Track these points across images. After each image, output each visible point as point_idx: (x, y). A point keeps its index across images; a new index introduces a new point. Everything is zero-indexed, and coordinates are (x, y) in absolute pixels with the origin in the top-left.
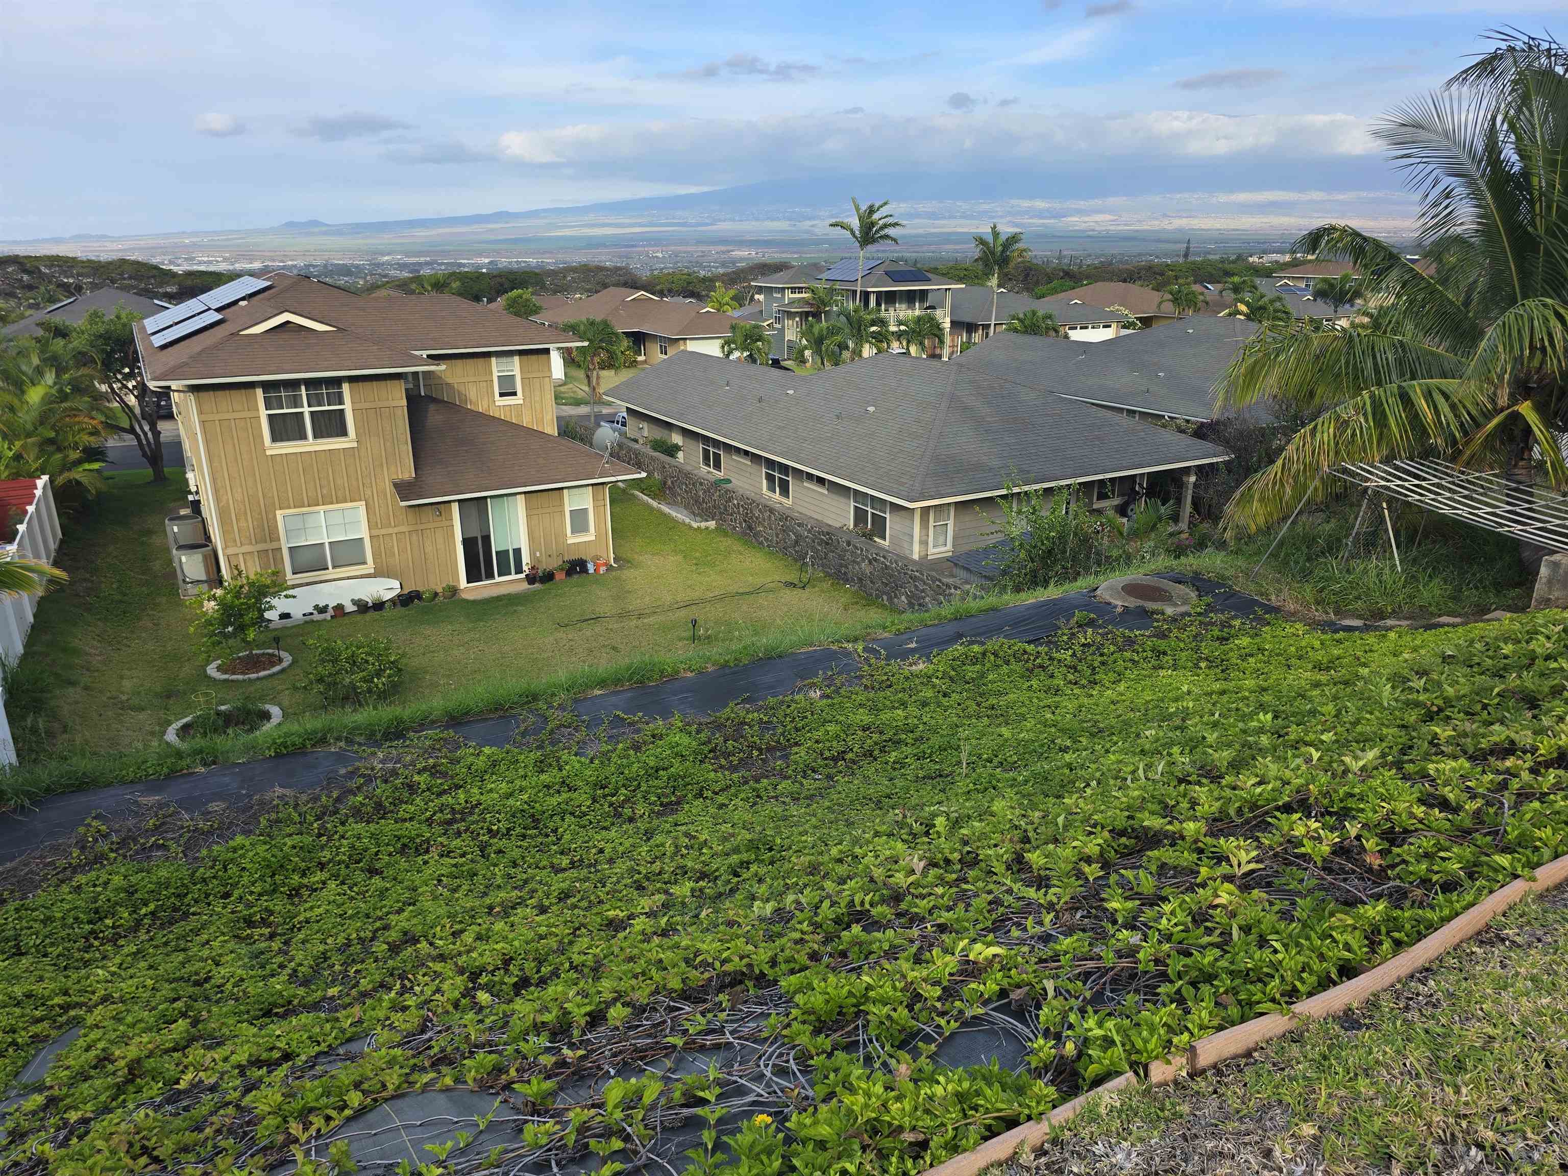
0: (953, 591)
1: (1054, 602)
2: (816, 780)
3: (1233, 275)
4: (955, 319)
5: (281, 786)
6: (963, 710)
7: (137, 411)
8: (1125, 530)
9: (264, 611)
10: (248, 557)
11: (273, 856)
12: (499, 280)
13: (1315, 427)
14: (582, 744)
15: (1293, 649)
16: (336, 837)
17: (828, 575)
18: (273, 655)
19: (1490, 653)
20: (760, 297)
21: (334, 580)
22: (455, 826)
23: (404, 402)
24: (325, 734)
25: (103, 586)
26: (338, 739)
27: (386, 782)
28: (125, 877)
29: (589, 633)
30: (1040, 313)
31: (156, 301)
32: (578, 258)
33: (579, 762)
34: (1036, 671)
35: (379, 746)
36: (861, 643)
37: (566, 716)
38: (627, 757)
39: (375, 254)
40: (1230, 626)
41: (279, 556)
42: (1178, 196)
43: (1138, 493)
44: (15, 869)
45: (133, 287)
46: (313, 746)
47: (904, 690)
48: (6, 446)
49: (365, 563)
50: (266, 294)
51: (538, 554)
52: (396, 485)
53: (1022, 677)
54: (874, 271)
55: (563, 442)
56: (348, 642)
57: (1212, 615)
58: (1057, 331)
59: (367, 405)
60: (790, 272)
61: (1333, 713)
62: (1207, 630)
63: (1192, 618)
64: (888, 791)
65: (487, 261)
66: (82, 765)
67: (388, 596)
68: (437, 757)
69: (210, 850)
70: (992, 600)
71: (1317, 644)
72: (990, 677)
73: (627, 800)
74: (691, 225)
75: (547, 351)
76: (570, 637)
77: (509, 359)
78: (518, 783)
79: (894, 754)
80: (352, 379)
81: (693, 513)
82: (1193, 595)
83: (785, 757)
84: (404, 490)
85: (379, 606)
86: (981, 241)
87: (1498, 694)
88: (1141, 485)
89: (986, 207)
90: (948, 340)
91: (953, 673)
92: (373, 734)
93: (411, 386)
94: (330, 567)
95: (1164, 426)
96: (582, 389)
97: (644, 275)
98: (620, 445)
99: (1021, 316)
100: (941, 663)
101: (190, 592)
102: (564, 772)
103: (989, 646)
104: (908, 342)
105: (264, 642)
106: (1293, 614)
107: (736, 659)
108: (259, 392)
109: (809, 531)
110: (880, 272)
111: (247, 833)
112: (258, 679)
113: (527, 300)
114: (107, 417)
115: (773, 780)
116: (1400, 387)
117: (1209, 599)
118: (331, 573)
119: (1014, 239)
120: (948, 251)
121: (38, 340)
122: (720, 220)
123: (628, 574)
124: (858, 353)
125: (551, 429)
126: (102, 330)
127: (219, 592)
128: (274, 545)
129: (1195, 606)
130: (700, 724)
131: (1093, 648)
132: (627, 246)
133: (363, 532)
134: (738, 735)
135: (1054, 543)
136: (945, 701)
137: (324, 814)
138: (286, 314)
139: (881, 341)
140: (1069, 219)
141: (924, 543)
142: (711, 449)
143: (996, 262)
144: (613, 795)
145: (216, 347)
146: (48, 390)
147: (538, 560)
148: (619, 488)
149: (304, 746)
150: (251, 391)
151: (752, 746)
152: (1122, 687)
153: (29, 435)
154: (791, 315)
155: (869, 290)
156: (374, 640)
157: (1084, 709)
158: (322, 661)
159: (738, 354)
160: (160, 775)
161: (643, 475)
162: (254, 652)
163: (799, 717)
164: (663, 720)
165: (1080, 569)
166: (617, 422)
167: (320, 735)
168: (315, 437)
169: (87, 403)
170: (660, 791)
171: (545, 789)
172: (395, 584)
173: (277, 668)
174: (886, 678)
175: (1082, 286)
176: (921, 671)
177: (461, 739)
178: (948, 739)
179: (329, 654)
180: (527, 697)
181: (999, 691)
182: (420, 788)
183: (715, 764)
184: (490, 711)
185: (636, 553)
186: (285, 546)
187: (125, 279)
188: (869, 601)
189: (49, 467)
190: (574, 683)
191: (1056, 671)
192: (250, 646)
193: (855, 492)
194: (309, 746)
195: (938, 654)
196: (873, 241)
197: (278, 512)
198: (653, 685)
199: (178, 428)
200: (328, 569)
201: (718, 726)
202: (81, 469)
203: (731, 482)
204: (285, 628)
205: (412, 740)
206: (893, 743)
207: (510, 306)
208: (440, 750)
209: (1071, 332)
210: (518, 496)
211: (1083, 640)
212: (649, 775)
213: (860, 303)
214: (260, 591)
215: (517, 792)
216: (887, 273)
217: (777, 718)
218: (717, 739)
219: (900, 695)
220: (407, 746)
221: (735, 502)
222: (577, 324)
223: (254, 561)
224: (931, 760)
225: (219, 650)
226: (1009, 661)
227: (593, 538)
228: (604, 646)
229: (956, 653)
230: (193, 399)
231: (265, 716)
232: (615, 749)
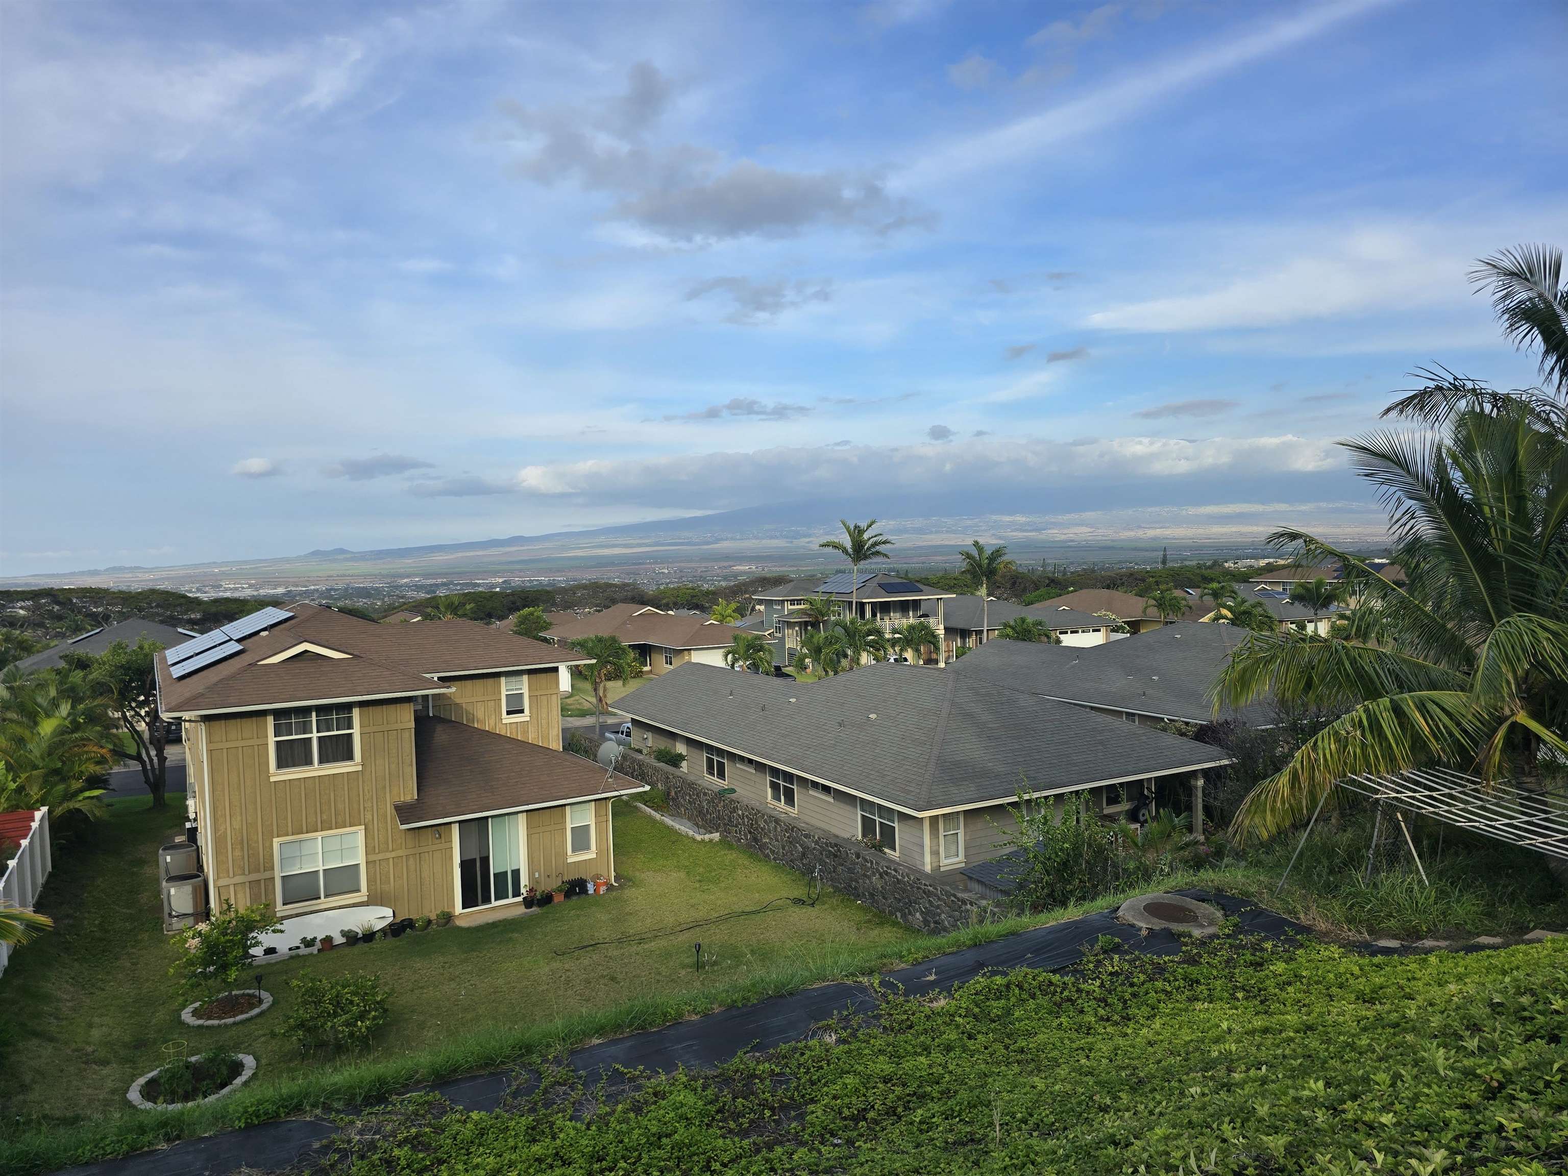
0: (969, 906)
1: (1076, 925)
2: (835, 1146)
3: (1212, 580)
4: (948, 625)
5: (248, 1166)
6: (991, 1055)
7: (146, 736)
8: (1139, 840)
9: (250, 947)
10: (239, 889)
12: (511, 598)
13: (1316, 743)
14: (578, 1105)
15: (1331, 976)
17: (837, 890)
18: (253, 996)
19: (1540, 1007)
20: (762, 608)
21: (326, 910)
23: (412, 725)
24: (300, 1100)
25: (86, 922)
26: (314, 1106)
27: (362, 1157)
29: (586, 962)
30: (1030, 620)
31: (180, 630)
32: (587, 576)
33: (574, 1128)
34: (1064, 1005)
35: (358, 1113)
36: (877, 975)
37: (560, 1072)
38: (626, 1121)
39: (393, 576)
40: (1263, 950)
41: (270, 887)
42: (1149, 510)
43: (1147, 797)
45: (158, 614)
46: (287, 1114)
47: (926, 1031)
48: (10, 778)
49: (358, 890)
50: (287, 624)
51: (537, 875)
52: (397, 808)
53: (1050, 1013)
54: (868, 584)
55: (567, 757)
56: (333, 981)
57: (1241, 937)
58: (1048, 637)
59: (375, 729)
60: (789, 586)
61: (1388, 1082)
62: (1238, 954)
63: (1222, 941)
64: (916, 1164)
65: (501, 580)
66: (36, 1141)
67: (379, 925)
68: (420, 1126)
70: (1011, 922)
71: (1356, 970)
72: (1017, 1014)
74: (694, 545)
75: (556, 669)
76: (567, 966)
77: (518, 678)
78: (507, 1156)
79: (920, 1112)
80: (362, 704)
81: (697, 825)
82: (1219, 914)
83: (801, 1117)
84: (405, 812)
85: (369, 936)
86: (969, 556)
87: (1559, 1070)
88: (1149, 789)
89: (969, 522)
90: (943, 646)
91: (977, 1010)
92: (353, 1097)
93: (420, 707)
94: (322, 897)
95: (1164, 730)
96: (588, 700)
97: (650, 589)
98: (624, 757)
99: (1012, 623)
100: (962, 999)
101: (175, 926)
102: (558, 1142)
103: (1012, 977)
104: (904, 649)
105: (245, 981)
106: (1326, 934)
107: (744, 998)
108: (270, 720)
109: (817, 843)
110: (873, 584)
112: (235, 1024)
113: (538, 617)
114: (115, 745)
115: (789, 1146)
116: (1392, 701)
117: (1235, 919)
118: (324, 902)
119: (998, 553)
120: (937, 561)
121: (58, 672)
122: (722, 539)
123: (629, 893)
124: (856, 661)
125: (557, 745)
126: (124, 661)
127: (203, 927)
128: (267, 875)
129: (1223, 927)
130: (706, 1078)
131: (1122, 977)
132: (635, 564)
133: (360, 858)
134: (748, 1092)
135: (1068, 854)
136: (970, 1044)
138: (305, 643)
139: (878, 650)
140: (1049, 531)
141: (935, 853)
142: (715, 758)
143: (984, 574)
145: (232, 677)
146: (61, 722)
147: (537, 882)
148: (623, 800)
149: (278, 1115)
150: (262, 718)
151: (764, 1104)
152: (1157, 1024)
153: (35, 767)
154: (790, 625)
155: (864, 601)
156: (362, 977)
157: (1119, 1052)
158: (305, 1003)
159: (741, 663)
160: (119, 1154)
161: (647, 788)
162: (234, 993)
163: (814, 1067)
164: (666, 1074)
165: (1098, 885)
166: (622, 733)
167: (295, 1101)
168: (321, 762)
169: (98, 732)
170: (662, 1163)
171: (537, 1163)
172: (388, 912)
173: (256, 1011)
174: (905, 1017)
175: (1068, 593)
176: (943, 1008)
177: (447, 1103)
178: (977, 1092)
179: (313, 994)
180: (520, 1049)
181: (1027, 1030)
182: (399, 1165)
183: (723, 1128)
184: (480, 1067)
185: (638, 870)
186: (278, 875)
187: (152, 608)
188: (882, 918)
189: (50, 798)
190: (571, 1031)
191: (1086, 1005)
192: (228, 986)
193: (862, 800)
194: (283, 1115)
195: (960, 988)
196: (866, 557)
197: (275, 840)
198: (655, 1032)
199: (185, 753)
200: (320, 898)
201: (725, 1081)
202: (80, 798)
203: (735, 791)
204: (269, 964)
205: (394, 1105)
206: (918, 1098)
207: (521, 623)
208: (423, 1116)
209: (1062, 637)
210: (520, 815)
211: (1110, 968)
212: (651, 1144)
213: (856, 614)
214: (248, 926)
215: (506, 1167)
216: (880, 585)
217: (790, 1068)
218: (725, 1096)
219: (922, 1038)
220: (389, 1112)
221: (740, 812)
222: (586, 641)
223: (245, 893)
224: (960, 1120)
225: (197, 992)
226: (1035, 994)
227: (594, 856)
228: (603, 977)
229: (977, 986)
230: (203, 728)
231: (237, 1068)
232: (614, 1111)
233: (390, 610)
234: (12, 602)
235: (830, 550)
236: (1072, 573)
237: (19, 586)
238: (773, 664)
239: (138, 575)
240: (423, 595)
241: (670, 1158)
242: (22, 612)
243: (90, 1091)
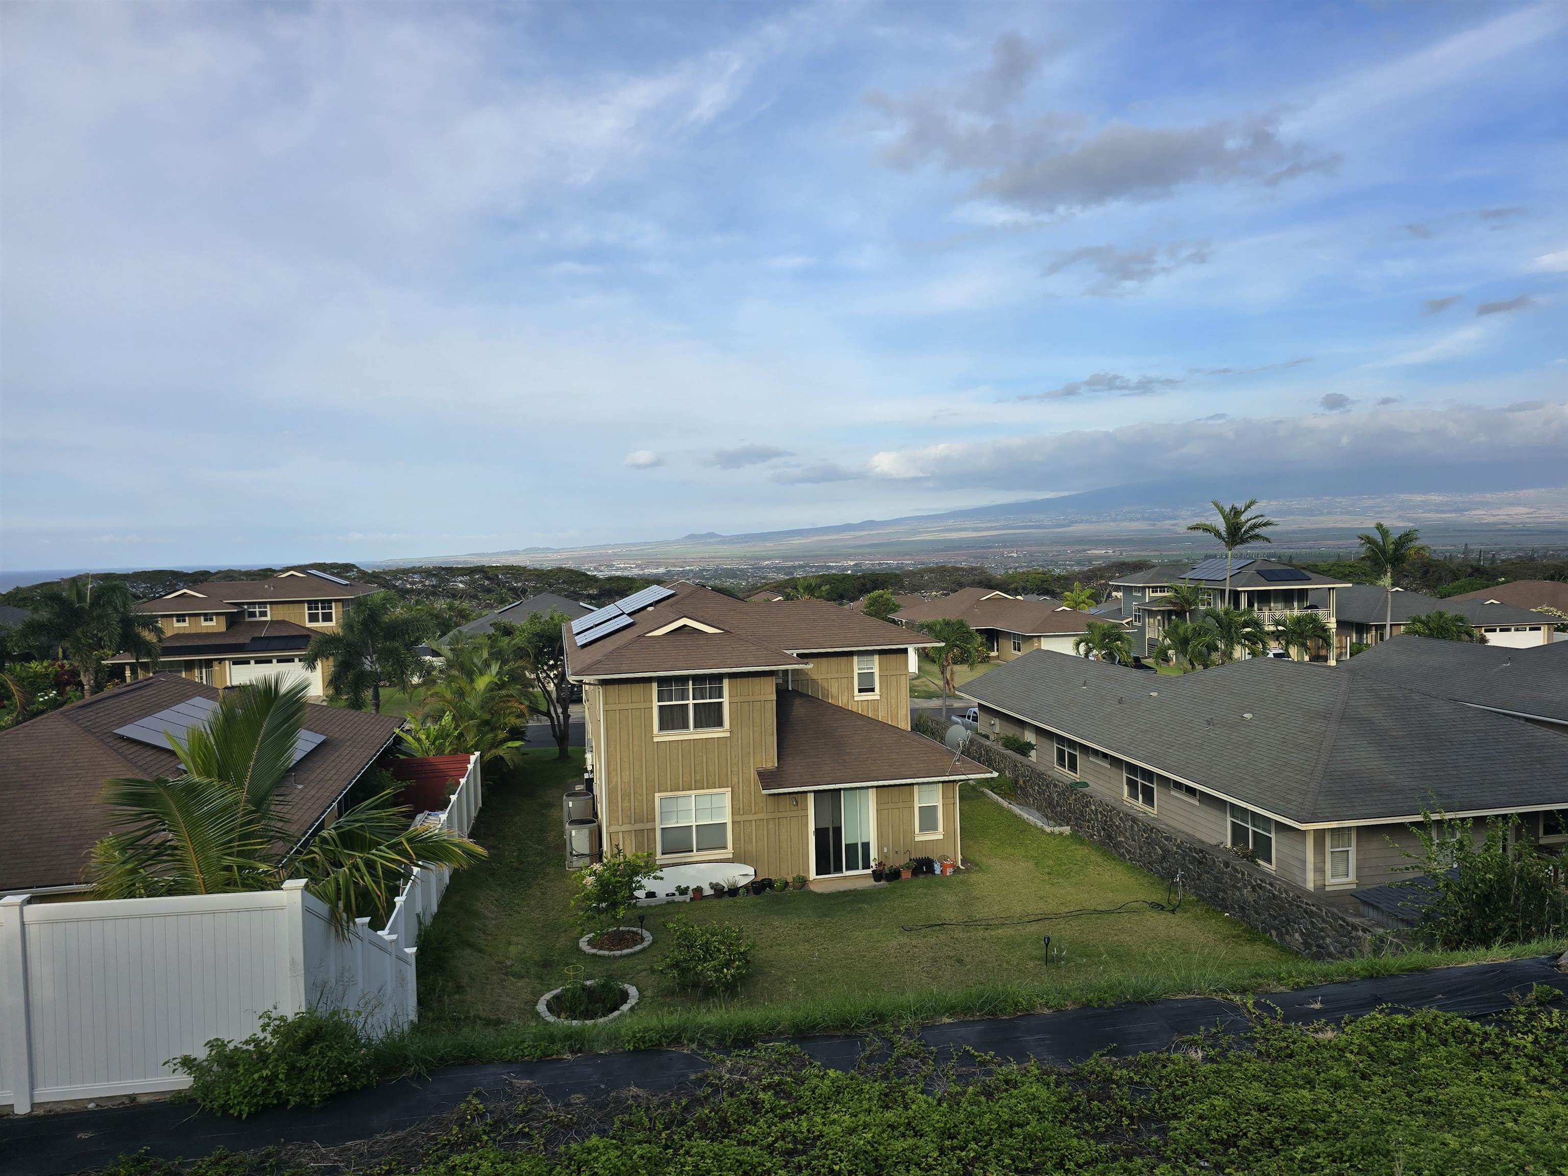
0: (1360, 933)
1: (1502, 969)
2: (1202, 1168)
4: (1341, 618)
5: (636, 1086)
6: (1390, 1100)
7: (554, 695)
9: (635, 889)
10: (626, 836)
11: (623, 1164)
12: (862, 580)
14: (929, 1080)
16: (682, 1152)
17: (1201, 899)
18: (636, 933)
20: (1119, 595)
21: (697, 862)
22: (796, 1159)
23: (774, 697)
24: (679, 1034)
25: (507, 853)
26: (691, 1040)
27: (732, 1095)
28: (493, 1164)
29: (933, 941)
30: (1449, 615)
31: (581, 604)
32: (934, 560)
33: (926, 1102)
34: (1485, 1058)
35: (728, 1053)
36: (1250, 996)
37: (912, 1045)
38: (977, 1104)
39: (757, 559)
41: (652, 837)
44: (404, 1139)
45: (563, 589)
46: (669, 1044)
47: (1309, 1063)
49: (725, 848)
50: (669, 601)
51: (885, 850)
52: (760, 774)
53: (1467, 1064)
54: (1244, 570)
55: (916, 737)
56: (704, 928)
58: (1471, 636)
59: (742, 699)
60: (1151, 572)
65: (852, 563)
66: (472, 1036)
67: (742, 882)
68: (782, 1074)
69: (569, 1148)
70: (1416, 956)
72: (1423, 1060)
73: (977, 1158)
74: (1046, 527)
75: (905, 651)
76: (914, 942)
77: (870, 658)
78: (862, 1117)
79: (1302, 1149)
80: (732, 676)
81: (1046, 816)
83: (1163, 1132)
84: (767, 778)
85: (734, 891)
86: (1369, 540)
89: (1370, 502)
90: (1335, 641)
91: (1372, 1049)
92: (723, 1037)
93: (781, 681)
94: (695, 850)
96: (935, 682)
97: (999, 574)
98: (971, 741)
99: (1424, 618)
100: (1355, 1033)
101: (575, 864)
102: (910, 1112)
103: (1418, 1017)
104: (1288, 643)
105: (630, 920)
107: (1100, 999)
108: (655, 686)
109: (1179, 847)
110: (1251, 571)
111: (602, 1133)
112: (621, 956)
113: (888, 600)
114: (531, 702)
115: (1149, 1160)
118: (696, 855)
119: (1407, 538)
120: (1327, 547)
121: (490, 637)
122: (1076, 522)
123: (974, 877)
124: (1228, 655)
125: (905, 724)
126: (538, 630)
127: (597, 867)
128: (649, 825)
130: (1059, 1074)
131: (1563, 1036)
132: (983, 548)
133: (727, 819)
134: (1104, 1096)
135: (1492, 887)
136: (1364, 1084)
137: (672, 1122)
138: (684, 619)
139: (1255, 643)
140: (1474, 512)
141: (1320, 870)
142: (1066, 750)
143: (1388, 561)
144: (962, 1150)
145: (625, 647)
146: (491, 679)
147: (886, 856)
148: (969, 785)
149: (661, 1044)
150: (648, 685)
151: (1121, 1111)
153: (472, 717)
154: (1151, 614)
155: (1239, 589)
156: (728, 928)
157: (1559, 1121)
158: (679, 945)
159: (1095, 652)
160: (534, 1057)
161: (995, 774)
162: (621, 929)
163: (1177, 1082)
164: (1018, 1063)
165: (1530, 926)
166: (969, 717)
167: (675, 1033)
168: (696, 727)
169: (519, 689)
170: (1014, 1152)
171: (889, 1129)
172: (750, 870)
173: (638, 948)
174: (1284, 1044)
175: (1498, 584)
176: (1330, 1041)
177: (807, 1057)
178: (1372, 1138)
179: (686, 939)
180: (874, 1016)
181: (1436, 1080)
182: (764, 1107)
183: (1078, 1128)
184: (836, 1028)
185: (984, 855)
186: (658, 827)
187: (559, 584)
188: (1254, 935)
189: (481, 746)
190: (922, 1006)
191: (1514, 1061)
192: (618, 922)
193: (1233, 806)
194: (665, 1044)
195: (1351, 1021)
196: (1243, 541)
197: (657, 796)
198: (1006, 1019)
199: (584, 712)
200: (692, 851)
201: (1080, 1080)
202: (505, 747)
203: (1088, 786)
204: (650, 907)
205: (759, 1051)
206: (1299, 1134)
207: (871, 605)
208: (785, 1066)
209: (1489, 635)
210: (870, 790)
211: (1548, 1023)
212: (1002, 1131)
213: (1229, 603)
214: (634, 870)
215: (861, 1128)
216: (1259, 572)
217: (1151, 1079)
218: (1080, 1096)
219: (1305, 1070)
220: (754, 1057)
221: (1093, 808)
222: (934, 624)
223: (631, 840)
224: (1351, 1166)
225: (592, 924)
226: (1447, 1040)
227: (941, 837)
228: (949, 957)
229: (1374, 1022)
230: (601, 691)
231: (625, 997)
232: (965, 1092)
233: (754, 590)
234: (454, 577)
235: (1200, 533)
236: (1503, 561)
237: (460, 564)
238: (1132, 655)
239: (548, 555)
240: (782, 577)
241: (1022, 1148)
242: (461, 585)
243: (508, 999)
